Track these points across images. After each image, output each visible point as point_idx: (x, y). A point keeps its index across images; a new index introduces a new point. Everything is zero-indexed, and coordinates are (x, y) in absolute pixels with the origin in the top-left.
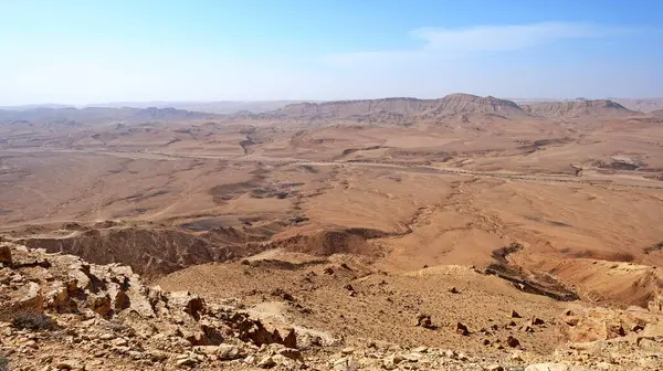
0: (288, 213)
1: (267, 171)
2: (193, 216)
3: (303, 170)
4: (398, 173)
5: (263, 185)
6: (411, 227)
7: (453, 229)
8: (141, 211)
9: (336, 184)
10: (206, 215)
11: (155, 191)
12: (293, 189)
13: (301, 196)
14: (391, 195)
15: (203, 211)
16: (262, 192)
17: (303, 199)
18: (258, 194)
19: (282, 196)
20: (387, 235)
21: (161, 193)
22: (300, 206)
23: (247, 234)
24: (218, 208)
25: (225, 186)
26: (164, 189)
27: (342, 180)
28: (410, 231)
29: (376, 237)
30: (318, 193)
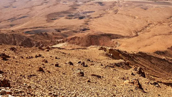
0: (81, 26)
1: (79, 5)
2: (34, 28)
3: (97, 5)
4: (147, 5)
5: (74, 13)
6: (139, 33)
7: (160, 35)
8: (12, 26)
9: (111, 12)
10: (40, 27)
11: (21, 16)
12: (88, 14)
13: (91, 18)
14: (137, 17)
15: (40, 25)
16: (72, 16)
17: (91, 20)
18: (70, 17)
19: (81, 18)
20: (123, 37)
21: (24, 17)
22: (89, 23)
23: (53, 36)
24: (48, 24)
25: (55, 13)
26: (26, 15)
27: (115, 9)
28: (137, 35)
29: (117, 38)
30: (101, 16)
